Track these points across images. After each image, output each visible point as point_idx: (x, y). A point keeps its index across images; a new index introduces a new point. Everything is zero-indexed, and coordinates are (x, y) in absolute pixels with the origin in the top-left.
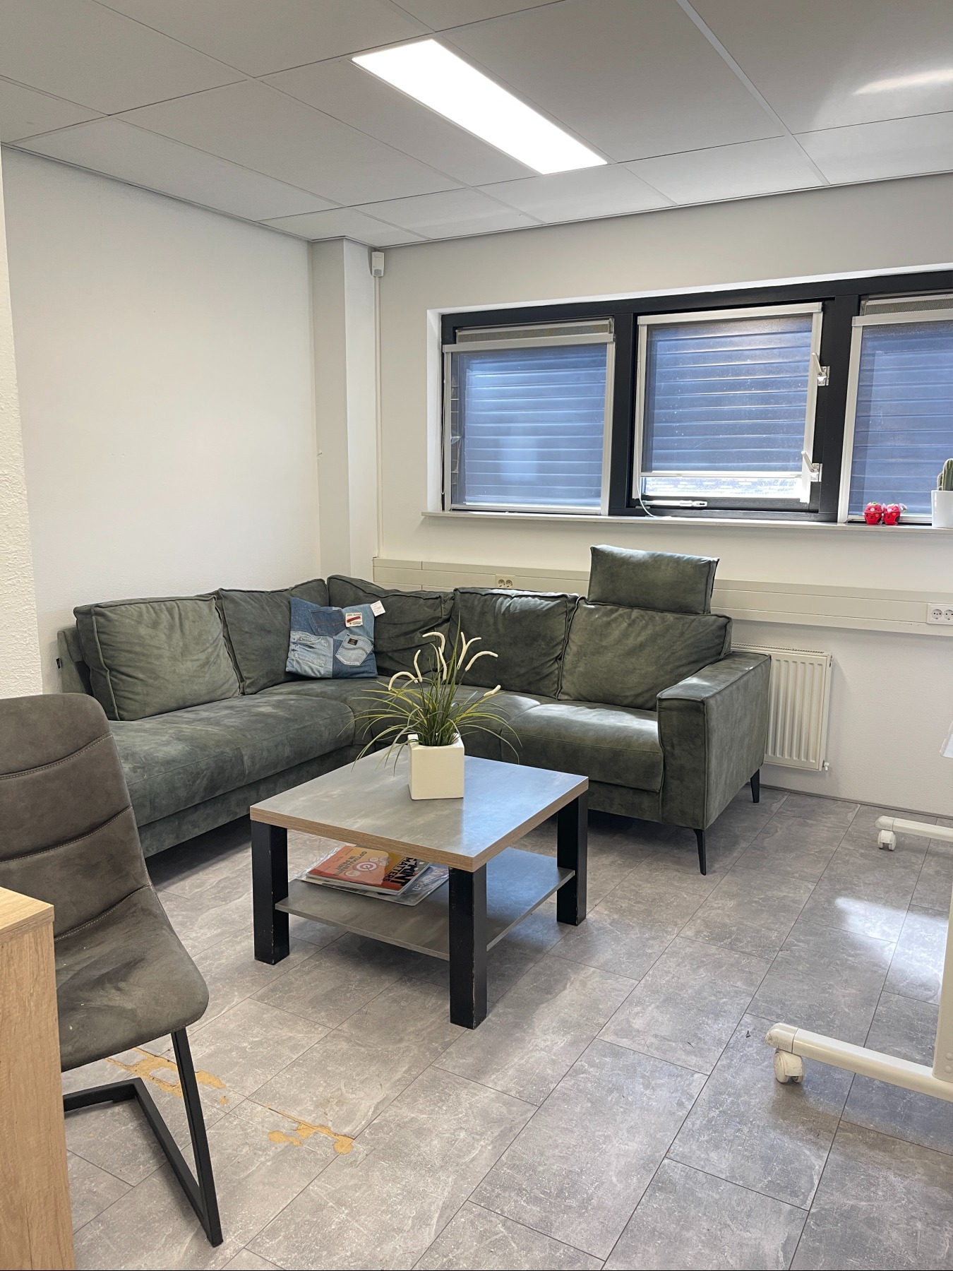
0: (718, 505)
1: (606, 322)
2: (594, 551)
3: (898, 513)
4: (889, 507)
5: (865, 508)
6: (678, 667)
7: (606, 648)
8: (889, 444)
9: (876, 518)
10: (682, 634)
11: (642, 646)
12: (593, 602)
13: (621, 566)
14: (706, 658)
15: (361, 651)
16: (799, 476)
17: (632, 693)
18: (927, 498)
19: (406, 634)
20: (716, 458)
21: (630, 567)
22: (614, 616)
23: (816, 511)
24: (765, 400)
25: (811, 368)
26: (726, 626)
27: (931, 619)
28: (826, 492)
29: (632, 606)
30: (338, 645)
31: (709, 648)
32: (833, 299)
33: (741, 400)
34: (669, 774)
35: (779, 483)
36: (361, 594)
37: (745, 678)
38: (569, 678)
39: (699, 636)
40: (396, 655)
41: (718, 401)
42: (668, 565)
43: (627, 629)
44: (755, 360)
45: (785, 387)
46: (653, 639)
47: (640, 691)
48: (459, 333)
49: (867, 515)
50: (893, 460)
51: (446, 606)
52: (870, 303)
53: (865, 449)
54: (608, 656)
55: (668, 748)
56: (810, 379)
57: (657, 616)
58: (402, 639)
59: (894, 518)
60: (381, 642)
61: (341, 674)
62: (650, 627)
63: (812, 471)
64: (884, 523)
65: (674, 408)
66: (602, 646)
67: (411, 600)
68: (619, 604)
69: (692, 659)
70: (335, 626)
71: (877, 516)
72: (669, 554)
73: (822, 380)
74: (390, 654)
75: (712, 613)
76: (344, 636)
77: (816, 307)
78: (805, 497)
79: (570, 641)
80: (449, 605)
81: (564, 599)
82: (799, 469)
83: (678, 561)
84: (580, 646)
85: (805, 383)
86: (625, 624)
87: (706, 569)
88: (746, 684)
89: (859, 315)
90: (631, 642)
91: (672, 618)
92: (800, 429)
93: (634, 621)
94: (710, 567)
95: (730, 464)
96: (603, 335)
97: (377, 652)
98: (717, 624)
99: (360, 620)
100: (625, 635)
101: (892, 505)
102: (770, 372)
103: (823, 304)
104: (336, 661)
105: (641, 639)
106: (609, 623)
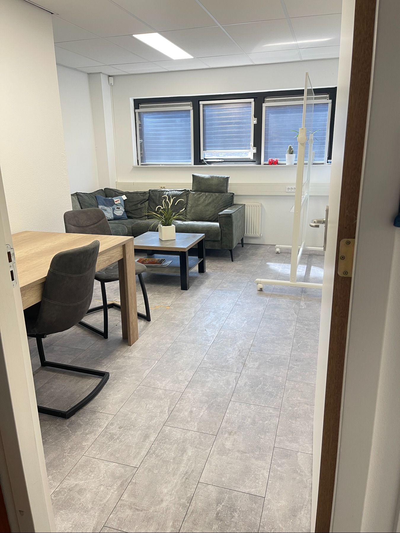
0: (227, 161)
1: (189, 103)
2: (193, 175)
3: (277, 161)
4: (275, 159)
5: (269, 160)
6: (221, 208)
7: (199, 204)
8: (274, 141)
9: (272, 163)
10: (221, 199)
11: (210, 203)
12: (194, 191)
13: (202, 180)
14: (228, 206)
15: (121, 211)
16: (250, 151)
17: (208, 217)
18: (285, 157)
19: (135, 205)
20: (225, 146)
21: (205, 180)
22: (201, 195)
23: (255, 162)
24: (239, 128)
25: (252, 119)
26: (233, 196)
27: (287, 191)
28: (258, 155)
29: (206, 192)
30: (114, 209)
31: (229, 202)
32: (257, 98)
33: (232, 128)
34: (222, 235)
35: (244, 153)
36: (117, 193)
37: (240, 209)
38: (189, 214)
39: (226, 199)
40: (132, 212)
41: (226, 128)
42: (215, 178)
43: (205, 198)
44: (236, 116)
45: (245, 124)
46: (213, 201)
47: (210, 216)
48: (140, 106)
49: (269, 162)
50: (275, 146)
51: (147, 195)
52: (267, 99)
53: (268, 143)
54: (200, 207)
55: (222, 228)
56: (252, 122)
57: (213, 194)
58: (134, 206)
59: (276, 163)
60: (127, 208)
61: (116, 218)
62: (212, 197)
63: (254, 149)
64: (274, 164)
65: (212, 130)
66: (198, 204)
67: (135, 194)
68: (202, 191)
69: (225, 205)
70: (111, 204)
71: (272, 162)
72: (215, 176)
73: (255, 122)
74: (130, 212)
75: (228, 192)
76: (115, 206)
77: (252, 100)
78: (251, 157)
79: (188, 203)
80: (148, 195)
81: (186, 191)
82: (250, 149)
83: (218, 177)
84: (192, 205)
85: (250, 123)
86: (204, 197)
87: (226, 179)
88: (240, 211)
89: (264, 103)
90: (207, 202)
91: (218, 195)
92: (250, 136)
93: (207, 196)
94: (228, 178)
95: (230, 148)
96: (189, 107)
97: (126, 211)
98: (231, 195)
99: (119, 201)
100: (205, 200)
101: (276, 159)
102: (240, 120)
103: (254, 99)
104: (114, 214)
105: (210, 201)
106: (200, 197)
